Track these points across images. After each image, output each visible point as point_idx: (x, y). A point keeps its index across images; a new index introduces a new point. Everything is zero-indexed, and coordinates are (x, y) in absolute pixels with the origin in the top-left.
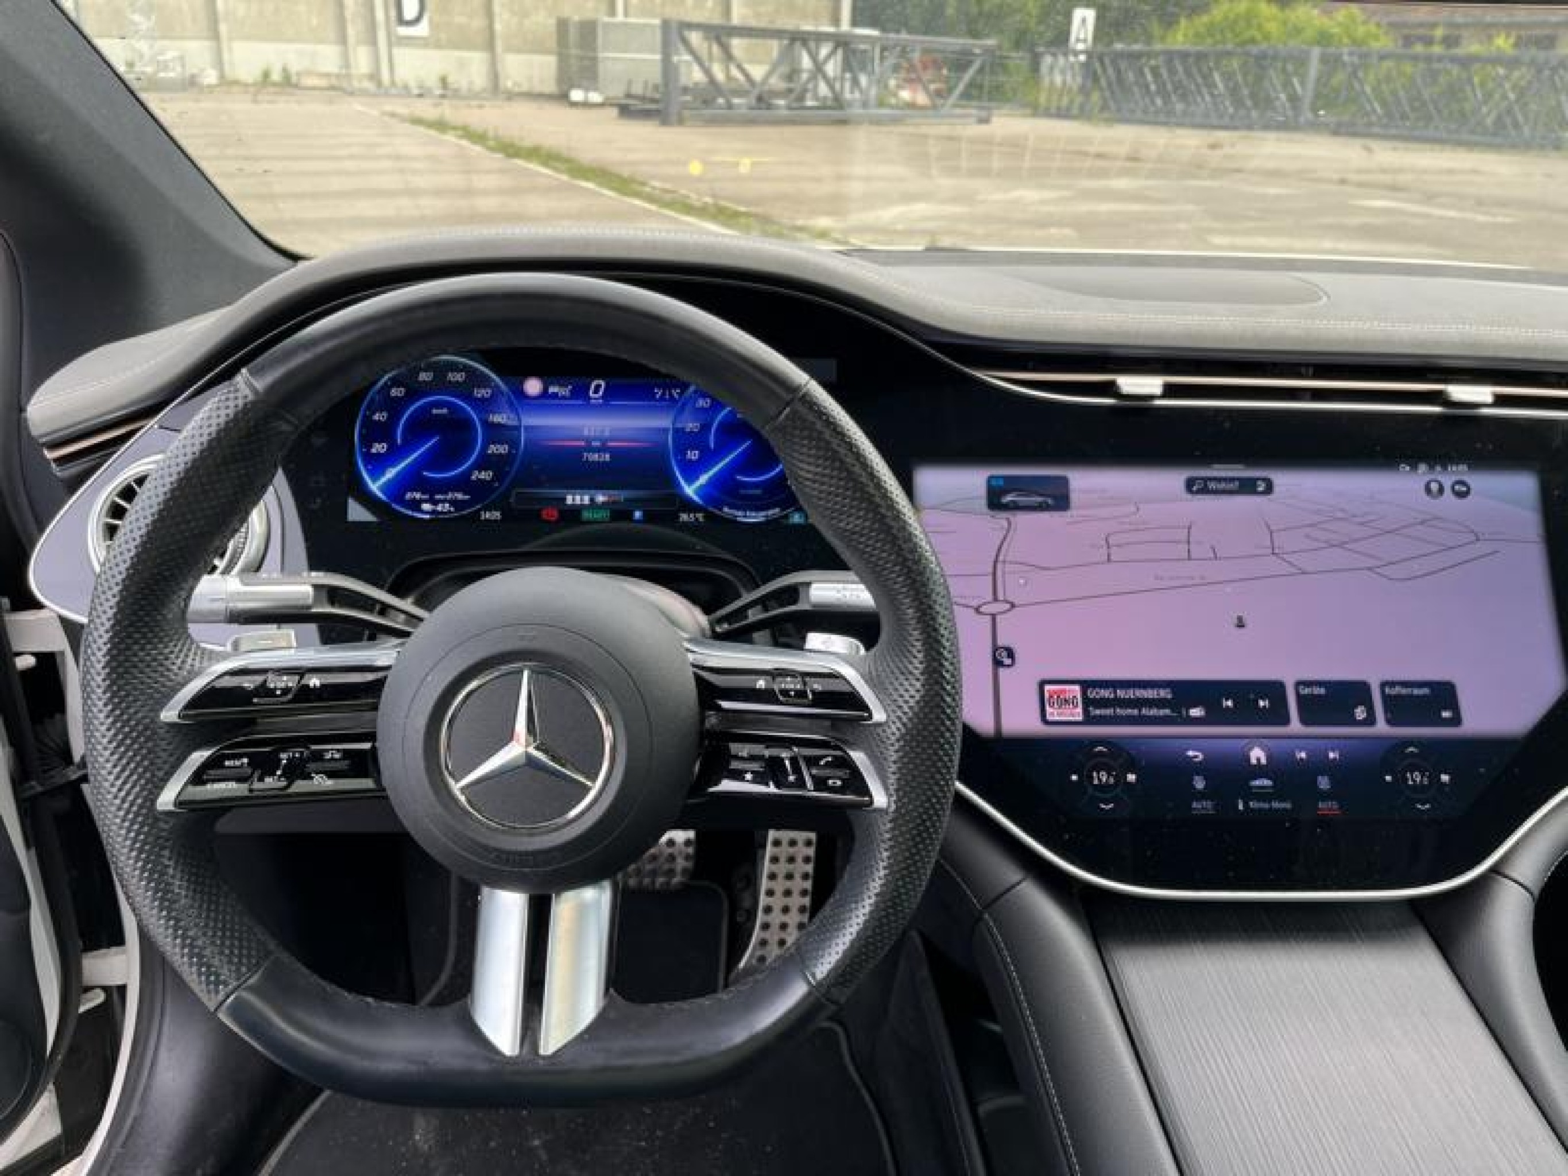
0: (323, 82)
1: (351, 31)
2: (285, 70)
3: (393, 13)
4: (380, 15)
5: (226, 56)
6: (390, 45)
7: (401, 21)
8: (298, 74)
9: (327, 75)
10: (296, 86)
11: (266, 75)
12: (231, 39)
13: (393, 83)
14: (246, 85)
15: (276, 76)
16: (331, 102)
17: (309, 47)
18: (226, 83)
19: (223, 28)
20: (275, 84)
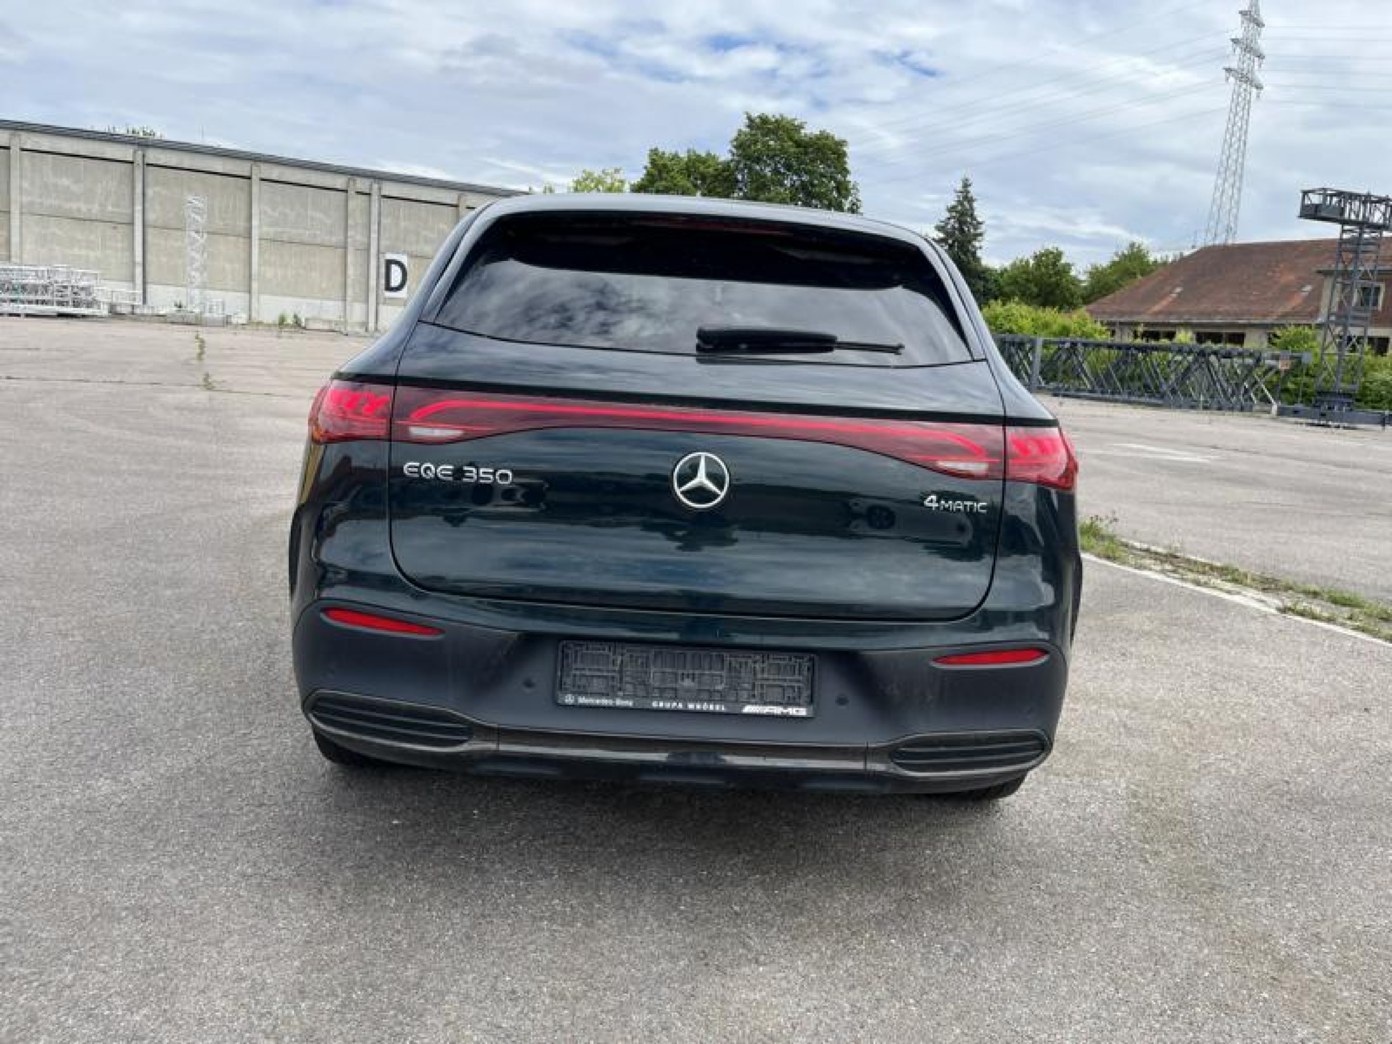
0: (326, 327)
1: (350, 292)
2: (295, 317)
3: (383, 281)
4: (373, 283)
5: (255, 305)
6: (377, 304)
7: (389, 288)
8: (307, 320)
9: (330, 322)
10: (305, 328)
11: (282, 321)
12: (259, 293)
13: (376, 329)
14: (269, 325)
15: (290, 320)
16: (332, 340)
17: (318, 302)
18: (252, 324)
19: (255, 286)
20: (287, 325)
